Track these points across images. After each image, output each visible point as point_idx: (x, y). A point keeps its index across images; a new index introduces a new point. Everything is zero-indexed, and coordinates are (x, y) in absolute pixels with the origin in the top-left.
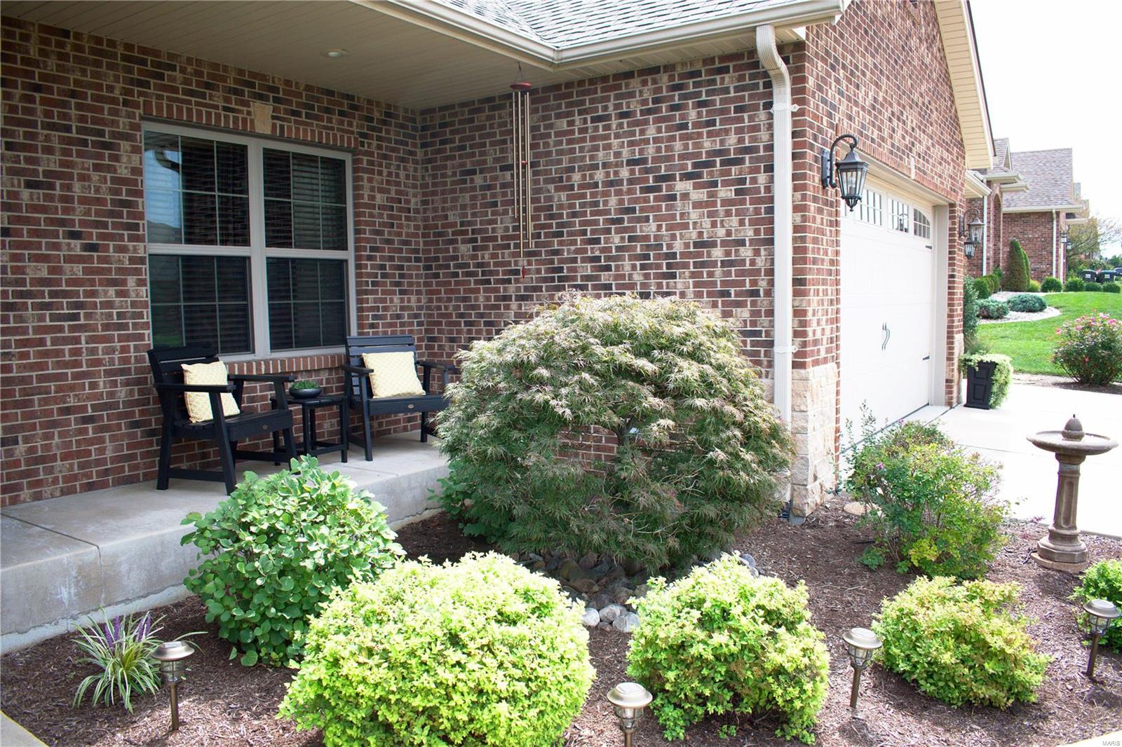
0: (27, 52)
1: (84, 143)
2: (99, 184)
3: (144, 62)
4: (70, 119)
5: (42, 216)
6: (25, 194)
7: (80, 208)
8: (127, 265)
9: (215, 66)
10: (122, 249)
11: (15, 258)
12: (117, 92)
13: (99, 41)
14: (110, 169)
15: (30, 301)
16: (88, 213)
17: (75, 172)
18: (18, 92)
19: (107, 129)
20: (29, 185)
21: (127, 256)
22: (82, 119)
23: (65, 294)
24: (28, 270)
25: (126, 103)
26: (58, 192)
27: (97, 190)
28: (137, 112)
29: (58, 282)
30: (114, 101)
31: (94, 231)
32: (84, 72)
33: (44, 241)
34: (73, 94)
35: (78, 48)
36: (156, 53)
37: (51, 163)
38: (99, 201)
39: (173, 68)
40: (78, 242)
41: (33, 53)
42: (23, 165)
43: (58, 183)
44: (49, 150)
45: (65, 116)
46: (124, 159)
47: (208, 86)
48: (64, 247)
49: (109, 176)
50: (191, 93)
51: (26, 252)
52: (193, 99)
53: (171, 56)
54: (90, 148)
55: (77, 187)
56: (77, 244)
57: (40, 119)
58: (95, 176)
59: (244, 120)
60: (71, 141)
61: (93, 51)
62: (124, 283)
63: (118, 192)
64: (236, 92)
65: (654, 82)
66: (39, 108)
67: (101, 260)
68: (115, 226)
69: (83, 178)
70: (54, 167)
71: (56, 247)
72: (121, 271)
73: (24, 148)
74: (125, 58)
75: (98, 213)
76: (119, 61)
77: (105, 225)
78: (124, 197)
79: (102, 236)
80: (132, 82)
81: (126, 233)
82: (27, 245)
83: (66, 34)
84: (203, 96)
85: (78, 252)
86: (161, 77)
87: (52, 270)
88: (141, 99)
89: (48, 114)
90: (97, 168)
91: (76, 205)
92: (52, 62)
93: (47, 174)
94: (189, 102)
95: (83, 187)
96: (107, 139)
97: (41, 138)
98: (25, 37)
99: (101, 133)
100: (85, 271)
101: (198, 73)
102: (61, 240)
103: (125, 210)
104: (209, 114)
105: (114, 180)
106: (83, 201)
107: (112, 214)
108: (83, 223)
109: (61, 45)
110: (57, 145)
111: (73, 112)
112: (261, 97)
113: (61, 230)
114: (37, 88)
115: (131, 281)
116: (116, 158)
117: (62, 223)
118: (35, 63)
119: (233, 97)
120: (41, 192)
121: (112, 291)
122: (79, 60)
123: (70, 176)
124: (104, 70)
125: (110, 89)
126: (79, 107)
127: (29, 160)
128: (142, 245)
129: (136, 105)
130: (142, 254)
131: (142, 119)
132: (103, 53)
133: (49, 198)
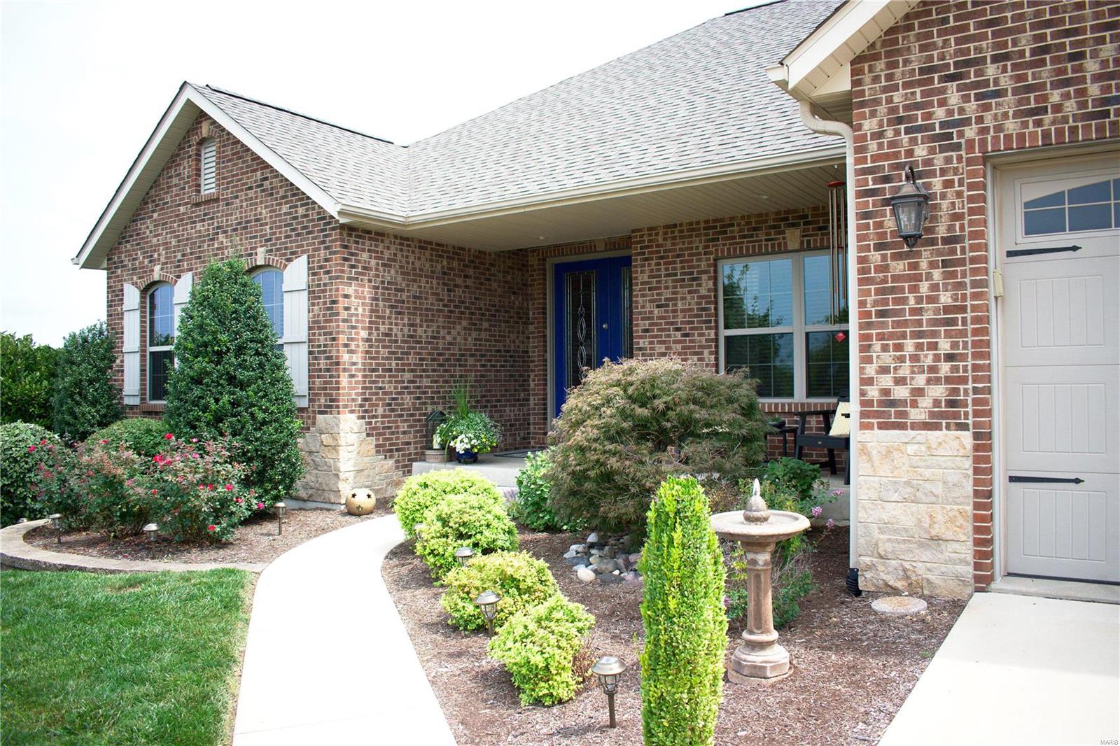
0: (658, 241)
1: (683, 280)
2: (692, 301)
3: (716, 227)
4: (677, 269)
5: (663, 321)
6: (656, 311)
7: (681, 315)
8: (704, 343)
9: (760, 215)
10: (701, 335)
11: (651, 343)
12: (701, 248)
13: (691, 224)
14: (696, 291)
16: (685, 317)
17: (679, 296)
18: (653, 262)
19: (695, 270)
20: (658, 306)
21: (704, 338)
22: (683, 268)
24: (656, 349)
25: (705, 254)
26: (670, 308)
27: (690, 304)
28: (711, 257)
29: (669, 354)
30: (699, 254)
31: (688, 326)
32: (684, 243)
33: (664, 333)
34: (678, 256)
35: (681, 231)
36: (722, 220)
37: (668, 294)
38: (690, 310)
39: (732, 225)
40: (679, 333)
41: (661, 240)
42: (655, 297)
43: (671, 303)
44: (667, 288)
45: (674, 269)
46: (704, 285)
47: (755, 229)
48: (673, 336)
49: (695, 295)
50: (744, 236)
51: (656, 340)
52: (745, 240)
53: (731, 219)
54: (686, 282)
55: (680, 304)
56: (678, 334)
57: (663, 272)
58: (689, 297)
59: (779, 244)
60: (677, 281)
61: (688, 230)
62: (702, 353)
63: (700, 303)
64: (774, 227)
66: (662, 267)
67: (691, 341)
68: (699, 322)
69: (683, 299)
70: (669, 296)
71: (669, 336)
72: (700, 347)
73: (656, 288)
74: (705, 228)
75: (690, 317)
76: (702, 231)
77: (693, 322)
78: (703, 306)
79: (691, 329)
80: (709, 241)
81: (704, 325)
82: (656, 336)
83: (675, 226)
84: (752, 236)
85: (679, 338)
86: (725, 232)
87: (667, 348)
88: (714, 249)
89: (667, 269)
90: (690, 292)
91: (679, 313)
92: (669, 242)
93: (666, 299)
94: (743, 243)
95: (683, 303)
96: (695, 276)
97: (664, 282)
98: (657, 234)
99: (692, 273)
100: (683, 348)
101: (748, 223)
102: (671, 332)
103: (704, 313)
104: (754, 247)
105: (699, 297)
106: (682, 311)
107: (697, 316)
108: (682, 323)
109: (673, 232)
110: (670, 284)
111: (678, 265)
112: (793, 225)
113: (672, 327)
114: (662, 258)
115: (706, 352)
116: (700, 285)
117: (672, 323)
118: (661, 246)
119: (773, 231)
120: (663, 309)
121: (695, 358)
122: (681, 237)
123: (676, 299)
124: (694, 238)
125: (697, 248)
126: (681, 262)
127: (658, 294)
128: (713, 331)
129: (711, 253)
130: (713, 336)
131: (715, 260)
132: (693, 230)
133: (666, 311)
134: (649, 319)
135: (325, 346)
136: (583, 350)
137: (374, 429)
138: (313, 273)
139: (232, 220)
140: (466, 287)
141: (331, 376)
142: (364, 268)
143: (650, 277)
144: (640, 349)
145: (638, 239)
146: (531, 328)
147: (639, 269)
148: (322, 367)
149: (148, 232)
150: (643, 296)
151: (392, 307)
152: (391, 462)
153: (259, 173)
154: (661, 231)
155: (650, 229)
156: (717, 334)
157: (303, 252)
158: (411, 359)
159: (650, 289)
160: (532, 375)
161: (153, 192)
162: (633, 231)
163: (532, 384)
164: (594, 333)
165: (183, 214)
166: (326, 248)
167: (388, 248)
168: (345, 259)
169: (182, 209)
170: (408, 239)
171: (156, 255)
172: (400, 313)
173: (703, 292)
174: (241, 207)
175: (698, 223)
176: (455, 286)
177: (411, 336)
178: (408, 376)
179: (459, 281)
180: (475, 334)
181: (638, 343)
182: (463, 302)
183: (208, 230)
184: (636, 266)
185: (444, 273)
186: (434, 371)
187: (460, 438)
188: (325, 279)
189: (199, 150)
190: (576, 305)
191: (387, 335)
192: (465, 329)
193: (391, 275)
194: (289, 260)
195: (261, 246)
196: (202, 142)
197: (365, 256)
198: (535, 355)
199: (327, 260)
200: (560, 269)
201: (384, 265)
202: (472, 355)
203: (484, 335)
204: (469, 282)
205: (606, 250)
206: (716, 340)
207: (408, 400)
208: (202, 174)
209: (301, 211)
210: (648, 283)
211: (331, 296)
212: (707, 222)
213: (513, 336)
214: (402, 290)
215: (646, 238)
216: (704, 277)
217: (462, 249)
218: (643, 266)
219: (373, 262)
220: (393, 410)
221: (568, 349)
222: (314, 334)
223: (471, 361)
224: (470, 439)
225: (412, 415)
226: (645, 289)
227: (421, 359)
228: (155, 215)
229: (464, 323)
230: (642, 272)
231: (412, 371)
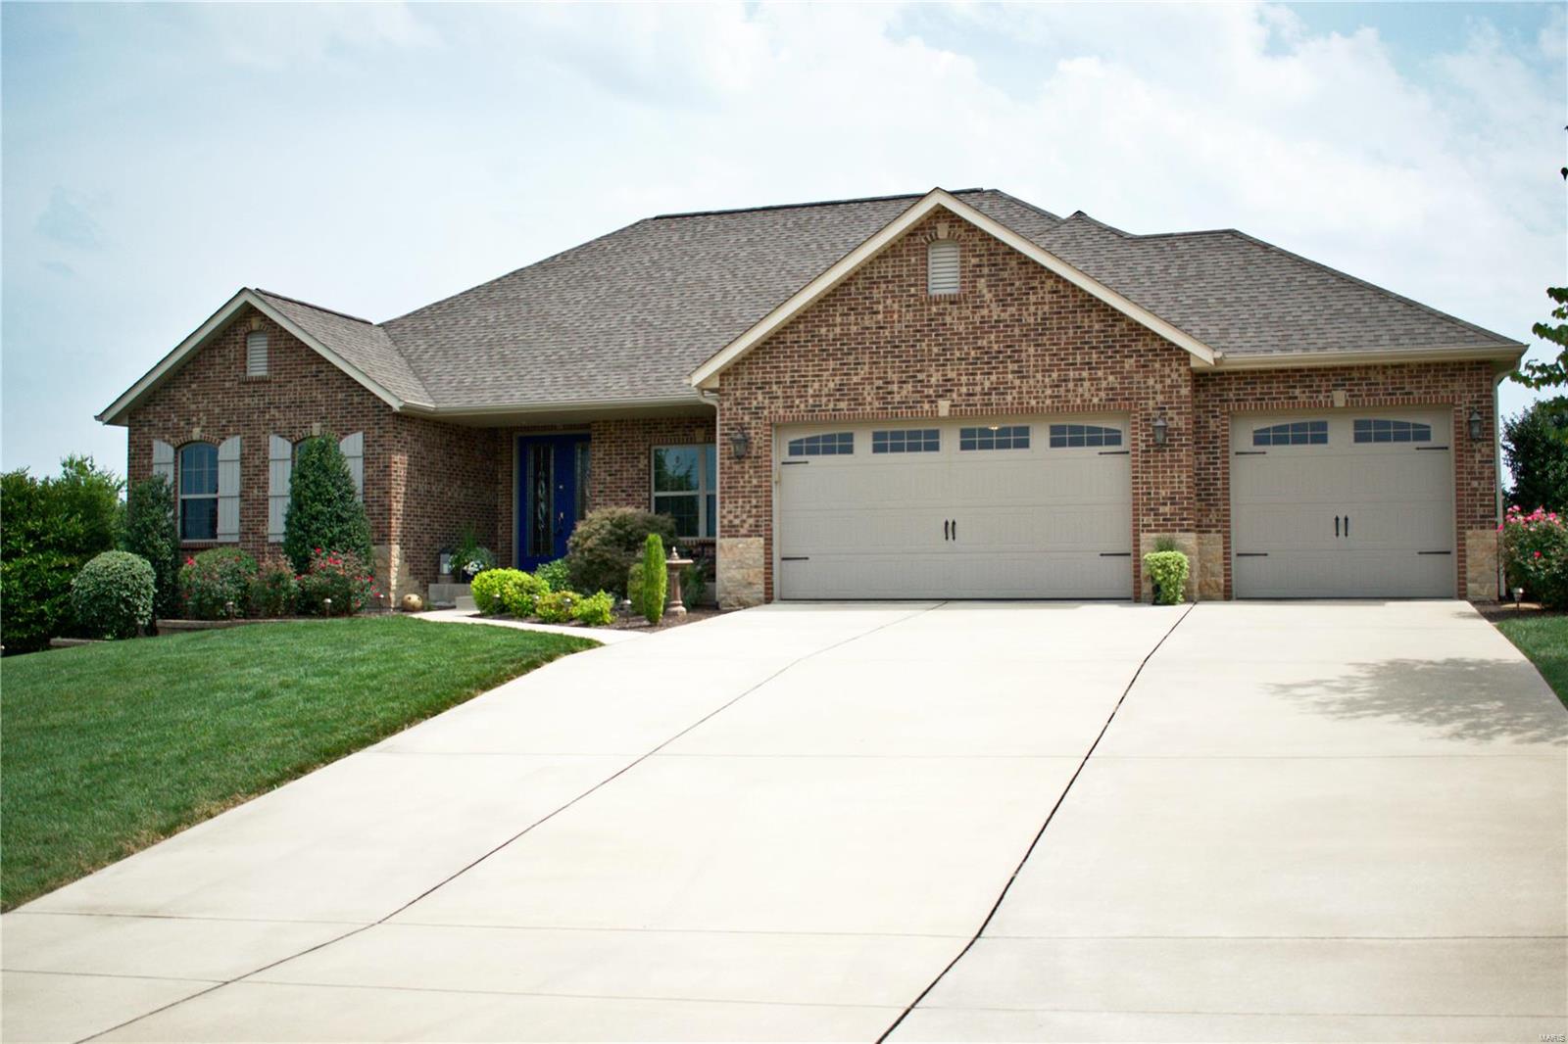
1: (628, 458)
2: (633, 473)
3: (650, 424)
5: (613, 485)
6: (608, 478)
7: (625, 481)
8: (641, 500)
9: (679, 418)
10: (640, 495)
12: (639, 437)
13: (634, 420)
14: (636, 466)
16: (628, 483)
17: (624, 469)
18: (607, 445)
19: (636, 452)
20: (610, 475)
21: (641, 498)
22: (627, 450)
25: (643, 441)
26: (618, 477)
28: (647, 443)
30: (638, 441)
31: (630, 489)
32: (628, 433)
33: (613, 494)
34: (624, 442)
35: (626, 425)
36: (654, 420)
37: (617, 467)
38: (632, 478)
39: (661, 424)
41: (612, 430)
42: (608, 469)
43: (619, 473)
44: (616, 463)
45: (622, 450)
46: (642, 462)
47: (676, 427)
48: (620, 496)
50: (669, 432)
53: (662, 419)
54: (630, 460)
55: (625, 473)
56: (624, 494)
57: (614, 452)
58: (631, 469)
59: (691, 438)
60: (623, 458)
61: (632, 424)
63: (639, 474)
64: (687, 427)
66: (613, 448)
67: (632, 500)
68: (638, 487)
69: (628, 471)
71: (617, 496)
72: (638, 503)
73: (609, 463)
74: (644, 424)
75: (631, 483)
76: (641, 426)
77: (633, 487)
78: (641, 476)
79: (632, 491)
80: (645, 432)
81: (641, 489)
82: (608, 496)
83: (622, 421)
84: (674, 434)
85: (625, 497)
86: (657, 428)
87: (616, 504)
88: (649, 438)
89: (616, 450)
90: (632, 466)
92: (618, 431)
93: (616, 471)
94: (668, 435)
95: (627, 473)
96: (636, 455)
97: (614, 458)
98: (610, 426)
99: (633, 454)
101: (672, 423)
102: (619, 493)
104: (675, 438)
105: (638, 470)
106: (627, 479)
107: (636, 482)
108: (626, 487)
109: (621, 425)
110: (618, 460)
111: (624, 448)
112: (702, 427)
113: (619, 490)
114: (613, 442)
115: (643, 503)
116: (639, 462)
117: (619, 487)
118: (613, 434)
119: (687, 429)
120: (613, 477)
122: (626, 429)
123: (622, 471)
124: (635, 430)
125: (637, 437)
126: (626, 446)
127: (610, 467)
128: (647, 494)
129: (646, 441)
130: (647, 496)
131: (650, 445)
133: (616, 479)
134: (603, 483)
135: (379, 497)
136: (543, 506)
137: (408, 557)
138: (367, 444)
139: (286, 399)
140: (460, 455)
141: (384, 519)
142: (405, 443)
143: (603, 454)
144: (597, 504)
145: (596, 428)
146: (500, 487)
147: (597, 449)
148: (376, 512)
149: (185, 399)
150: (599, 467)
151: (418, 470)
152: (417, 583)
153: (314, 367)
154: (613, 423)
155: (605, 422)
156: (650, 495)
157: (358, 430)
158: (429, 509)
159: (604, 463)
160: (500, 525)
161: (191, 366)
162: (593, 422)
163: (500, 532)
164: (552, 491)
165: (229, 389)
166: (380, 428)
167: (417, 427)
168: (395, 437)
169: (227, 385)
170: (428, 421)
171: (195, 419)
172: (423, 475)
173: (641, 466)
174: (295, 390)
175: (638, 420)
176: (454, 454)
177: (428, 492)
178: (427, 520)
179: (456, 450)
180: (465, 491)
181: (595, 500)
182: (457, 467)
183: (259, 404)
184: (594, 447)
185: (448, 445)
186: (441, 517)
187: (471, 563)
188: (379, 450)
189: (246, 339)
190: (537, 470)
191: (416, 491)
192: (459, 487)
193: (418, 447)
194: (345, 434)
195: (317, 422)
196: (251, 333)
197: (405, 434)
198: (503, 508)
199: (380, 437)
200: (524, 442)
201: (415, 440)
202: (463, 507)
203: (470, 492)
204: (462, 451)
205: (564, 428)
206: (649, 499)
207: (426, 538)
208: (248, 358)
209: (356, 399)
210: (602, 459)
211: (384, 462)
212: (645, 420)
213: (488, 493)
214: (423, 458)
215: (602, 428)
216: (642, 457)
217: (458, 426)
218: (599, 446)
219: (409, 438)
220: (418, 545)
221: (530, 504)
222: (368, 489)
223: (462, 511)
224: (479, 565)
225: (429, 549)
226: (600, 463)
227: (434, 509)
228: (194, 386)
229: (459, 482)
230: (599, 451)
231: (429, 517)
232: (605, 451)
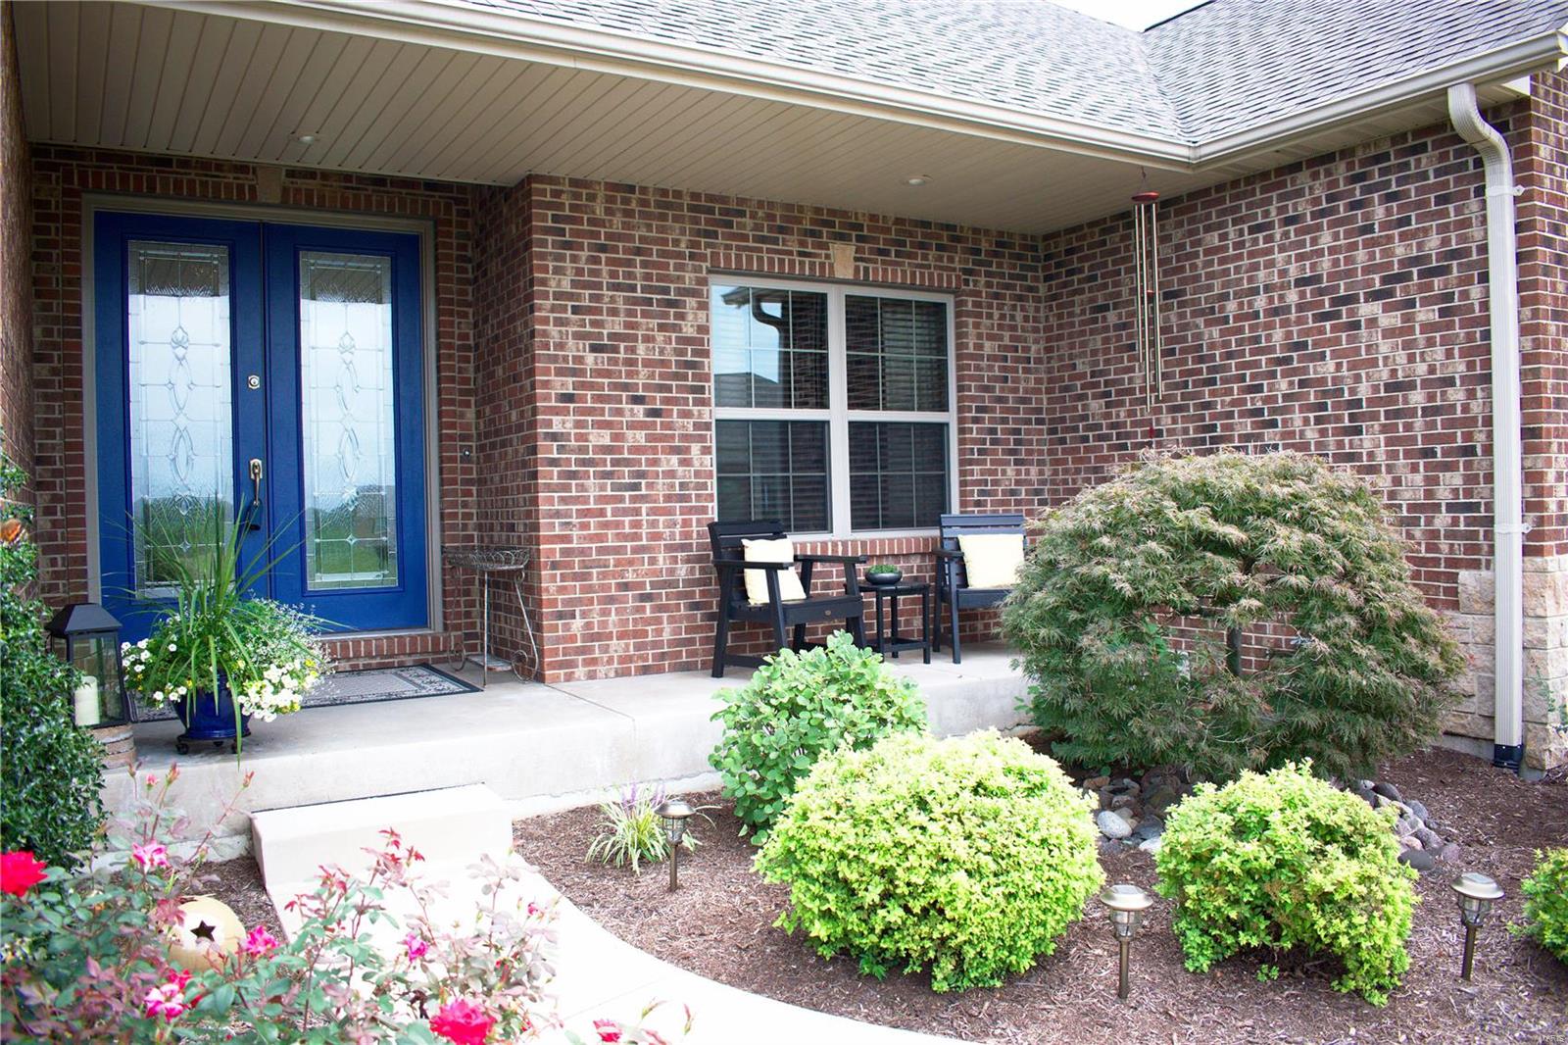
0: (594, 213)
1: (649, 302)
2: (664, 347)
3: (711, 211)
4: (635, 278)
5: (606, 381)
6: (590, 358)
7: (643, 371)
8: (691, 431)
9: (789, 207)
10: (686, 414)
11: (579, 425)
12: (683, 245)
13: (664, 192)
14: (676, 328)
15: (591, 470)
16: (652, 376)
17: (640, 333)
18: (584, 254)
19: (672, 286)
20: (594, 349)
21: (691, 421)
22: (647, 277)
23: (627, 462)
24: (591, 437)
25: (692, 257)
26: (622, 355)
27: (662, 352)
28: (704, 265)
29: (620, 450)
30: (680, 255)
31: (658, 395)
32: (649, 228)
33: (607, 406)
34: (638, 252)
35: (644, 203)
36: (723, 199)
37: (615, 325)
38: (664, 363)
39: (742, 214)
41: (599, 211)
42: (588, 329)
43: (622, 346)
44: (614, 312)
45: (630, 275)
46: (690, 317)
47: (782, 230)
48: (627, 413)
49: (674, 335)
50: (763, 240)
51: (590, 419)
52: (765, 246)
53: (741, 201)
54: (655, 308)
55: (641, 348)
56: (640, 409)
57: (605, 280)
58: (660, 337)
59: (822, 265)
60: (636, 301)
61: (658, 205)
62: (687, 450)
63: (682, 353)
64: (812, 234)
65: (1328, 173)
66: (604, 268)
67: (664, 426)
68: (680, 389)
69: (648, 339)
70: (619, 329)
71: (619, 412)
72: (685, 438)
73: (590, 311)
74: (692, 208)
75: (662, 376)
76: (685, 212)
77: (669, 389)
78: (689, 358)
79: (666, 401)
80: (698, 233)
81: (690, 396)
82: (590, 412)
83: (631, 189)
84: (775, 241)
85: (641, 418)
86: (729, 225)
87: (616, 437)
88: (709, 251)
89: (613, 275)
90: (662, 328)
91: (640, 368)
92: (618, 220)
93: (612, 336)
94: (760, 250)
95: (647, 348)
96: (672, 296)
97: (607, 300)
98: (592, 198)
99: (666, 291)
100: (648, 438)
101: (771, 217)
102: (624, 406)
103: (690, 372)
104: (781, 262)
105: (679, 340)
106: (647, 363)
107: (676, 376)
108: (646, 387)
109: (626, 201)
110: (621, 306)
111: (638, 271)
112: (842, 237)
113: (624, 394)
114: (603, 249)
115: (695, 448)
116: (681, 316)
117: (625, 387)
118: (601, 223)
119: (810, 240)
120: (605, 355)
121: (674, 459)
122: (644, 215)
123: (634, 338)
124: (670, 223)
125: (676, 242)
126: (644, 265)
127: (594, 324)
129: (703, 257)
130: (707, 419)
131: (712, 273)
132: (668, 206)
133: (613, 361)
134: (574, 373)
143: (574, 284)
144: (554, 437)
145: (548, 198)
147: (551, 265)
150: (559, 322)
154: (601, 193)
155: (574, 183)
159: (576, 310)
162: (535, 179)
173: (689, 331)
181: (549, 424)
184: (543, 256)
205: (284, 204)
210: (570, 296)
212: (695, 196)
215: (566, 200)
216: (690, 301)
218: (560, 258)
226: (564, 309)
230: (558, 271)
232: (579, 272)
